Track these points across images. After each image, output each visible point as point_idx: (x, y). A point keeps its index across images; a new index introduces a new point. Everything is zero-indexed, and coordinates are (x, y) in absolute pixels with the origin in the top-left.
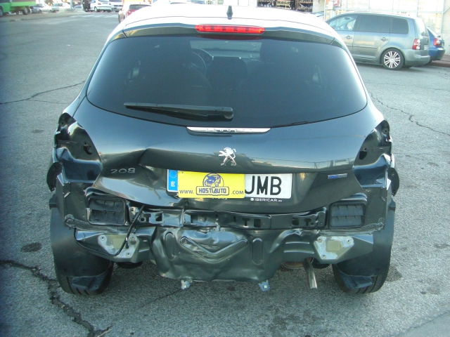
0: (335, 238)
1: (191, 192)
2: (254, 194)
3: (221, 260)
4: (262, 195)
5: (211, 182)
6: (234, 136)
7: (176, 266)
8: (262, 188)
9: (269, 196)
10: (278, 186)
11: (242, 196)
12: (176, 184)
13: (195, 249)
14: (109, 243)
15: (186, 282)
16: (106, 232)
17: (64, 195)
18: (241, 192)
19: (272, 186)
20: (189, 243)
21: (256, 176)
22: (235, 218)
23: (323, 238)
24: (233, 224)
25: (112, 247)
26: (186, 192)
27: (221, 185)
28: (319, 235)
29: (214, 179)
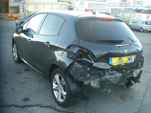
0: (137, 71)
1: (116, 63)
2: (128, 62)
3: (118, 82)
4: (129, 61)
5: (120, 60)
6: (121, 47)
7: (107, 86)
8: (129, 60)
9: (131, 61)
10: (132, 59)
11: (126, 62)
12: (111, 62)
13: (112, 80)
14: (93, 84)
15: (109, 91)
16: (93, 80)
17: (81, 71)
18: (126, 61)
19: (131, 59)
20: (111, 79)
21: (128, 56)
22: (121, 69)
23: (135, 71)
24: (120, 71)
25: (94, 84)
26: (115, 63)
27: (122, 60)
28: (134, 70)
29: (120, 59)
